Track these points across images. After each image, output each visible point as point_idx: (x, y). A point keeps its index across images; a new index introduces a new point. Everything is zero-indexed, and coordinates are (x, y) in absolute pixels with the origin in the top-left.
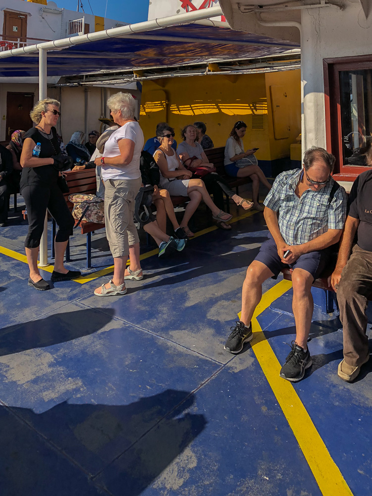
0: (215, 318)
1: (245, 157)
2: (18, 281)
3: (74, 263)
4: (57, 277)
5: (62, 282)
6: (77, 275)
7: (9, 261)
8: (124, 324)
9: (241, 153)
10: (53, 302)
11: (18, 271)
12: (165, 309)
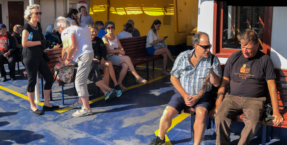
0: (140, 134)
1: (159, 43)
2: (25, 110)
3: (55, 101)
4: (46, 109)
5: (49, 112)
6: (57, 108)
7: (19, 99)
8: (86, 135)
9: (157, 40)
10: (45, 122)
11: (24, 104)
12: (110, 129)
